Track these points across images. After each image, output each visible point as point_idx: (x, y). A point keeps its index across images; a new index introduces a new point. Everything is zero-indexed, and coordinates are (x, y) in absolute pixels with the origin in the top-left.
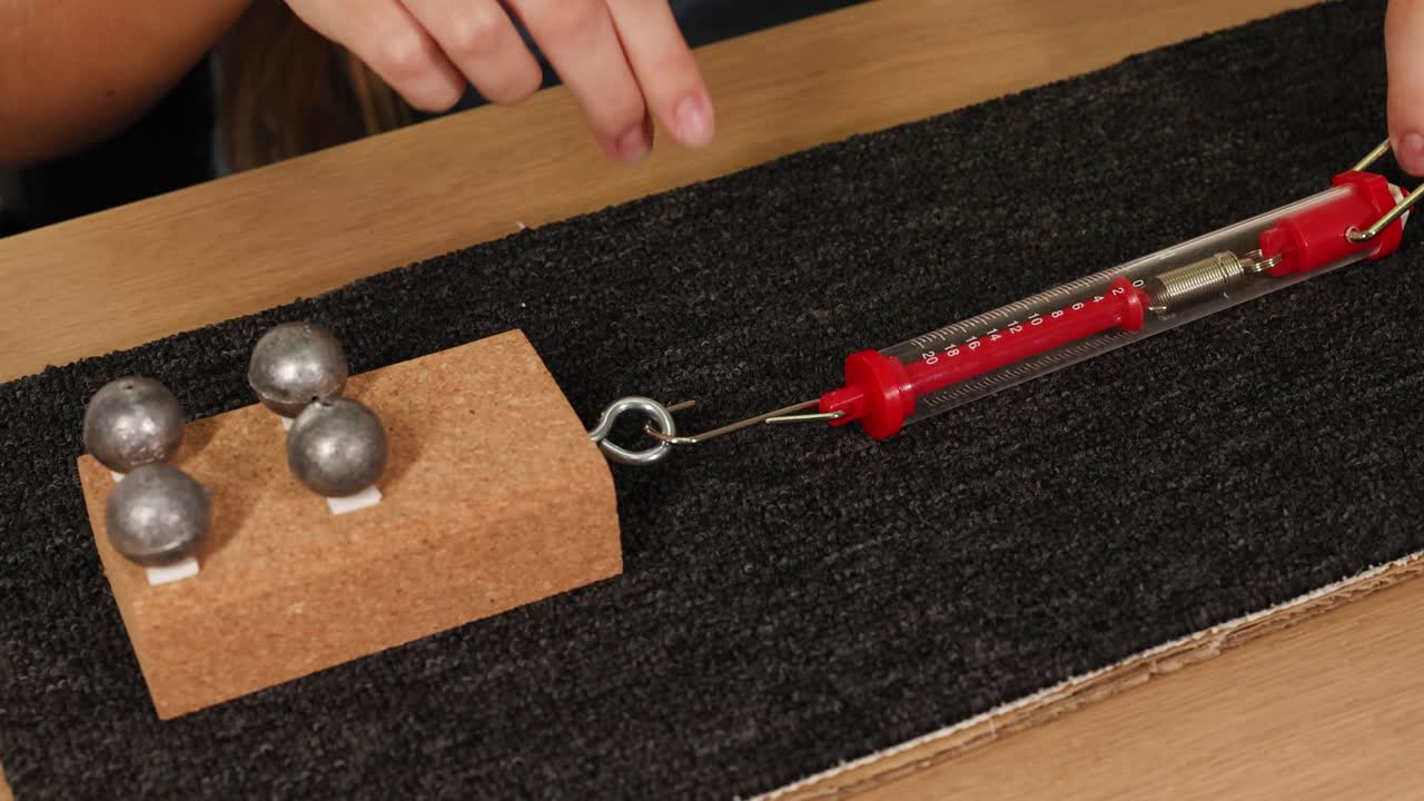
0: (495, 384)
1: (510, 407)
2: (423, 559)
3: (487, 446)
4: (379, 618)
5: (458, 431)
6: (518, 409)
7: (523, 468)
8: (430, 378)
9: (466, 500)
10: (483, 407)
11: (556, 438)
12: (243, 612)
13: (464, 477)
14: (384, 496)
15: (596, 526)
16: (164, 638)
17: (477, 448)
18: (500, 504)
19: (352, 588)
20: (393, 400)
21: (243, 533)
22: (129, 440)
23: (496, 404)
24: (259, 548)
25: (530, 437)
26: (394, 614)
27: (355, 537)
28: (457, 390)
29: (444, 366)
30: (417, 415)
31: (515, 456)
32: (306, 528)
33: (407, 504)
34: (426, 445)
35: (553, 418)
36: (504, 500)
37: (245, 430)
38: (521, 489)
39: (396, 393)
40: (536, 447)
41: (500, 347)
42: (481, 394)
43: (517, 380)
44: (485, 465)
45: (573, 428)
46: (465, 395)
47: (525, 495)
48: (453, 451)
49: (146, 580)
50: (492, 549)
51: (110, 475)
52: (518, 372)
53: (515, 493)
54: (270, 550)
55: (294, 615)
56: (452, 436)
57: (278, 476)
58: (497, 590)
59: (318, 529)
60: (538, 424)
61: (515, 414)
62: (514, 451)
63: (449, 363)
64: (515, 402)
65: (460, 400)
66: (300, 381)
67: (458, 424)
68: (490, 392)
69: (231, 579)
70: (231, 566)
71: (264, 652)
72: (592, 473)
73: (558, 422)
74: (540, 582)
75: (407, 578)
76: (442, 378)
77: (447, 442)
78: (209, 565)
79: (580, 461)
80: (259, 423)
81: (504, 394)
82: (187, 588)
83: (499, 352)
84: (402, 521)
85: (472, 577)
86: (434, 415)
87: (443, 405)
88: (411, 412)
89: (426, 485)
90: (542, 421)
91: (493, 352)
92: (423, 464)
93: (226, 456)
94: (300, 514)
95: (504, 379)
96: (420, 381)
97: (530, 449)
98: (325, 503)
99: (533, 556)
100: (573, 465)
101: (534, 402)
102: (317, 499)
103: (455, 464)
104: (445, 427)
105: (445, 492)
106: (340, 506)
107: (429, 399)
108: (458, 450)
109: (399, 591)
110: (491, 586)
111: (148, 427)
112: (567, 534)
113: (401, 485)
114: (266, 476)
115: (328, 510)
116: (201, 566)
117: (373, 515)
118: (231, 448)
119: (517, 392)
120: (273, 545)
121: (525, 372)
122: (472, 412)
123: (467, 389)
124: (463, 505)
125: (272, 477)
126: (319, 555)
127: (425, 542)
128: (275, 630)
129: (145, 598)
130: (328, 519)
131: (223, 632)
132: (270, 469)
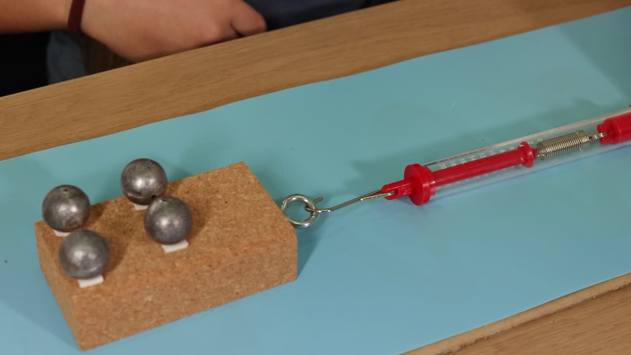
0: (235, 188)
1: (244, 200)
2: (208, 274)
3: (235, 219)
4: (186, 303)
5: (220, 212)
6: (248, 201)
7: (254, 231)
8: (204, 186)
9: (229, 246)
10: (231, 200)
11: (268, 216)
12: (124, 300)
13: (227, 235)
14: (190, 243)
15: (287, 258)
16: (86, 313)
17: (231, 220)
18: (245, 248)
19: (175, 288)
20: (186, 196)
21: (124, 262)
22: (66, 216)
23: (237, 199)
24: (131, 269)
25: (255, 215)
26: (193, 300)
27: (178, 264)
28: (217, 191)
29: (209, 179)
30: (199, 204)
31: (249, 224)
32: (153, 259)
33: (201, 248)
34: (206, 218)
35: (265, 206)
36: (247, 246)
37: (117, 210)
38: (254, 241)
39: (188, 192)
40: (259, 220)
41: (235, 170)
42: (230, 193)
43: (246, 187)
44: (235, 229)
45: (276, 211)
46: (221, 194)
47: (257, 244)
48: (220, 222)
49: (78, 285)
50: (240, 270)
51: (53, 232)
52: (246, 183)
53: (252, 243)
54: (137, 270)
55: (147, 301)
56: (218, 214)
57: (136, 233)
58: (240, 288)
59: (159, 260)
60: (259, 209)
61: (247, 204)
62: (249, 222)
63: (212, 178)
64: (246, 198)
65: (220, 196)
66: (147, 188)
67: (220, 208)
68: (233, 193)
69: (119, 285)
70: (119, 278)
71: (131, 319)
72: (287, 234)
73: (268, 208)
74: (260, 284)
75: (201, 284)
76: (209, 185)
77: (215, 217)
78: (108, 278)
79: (281, 227)
80: (123, 206)
81: (240, 194)
82: (98, 289)
83: (235, 173)
84: (199, 256)
85: (229, 283)
86: (208, 203)
87: (212, 198)
88: (197, 202)
89: (209, 238)
90: (261, 207)
91: (232, 173)
92: (206, 228)
93: (109, 223)
94: (149, 252)
95: (239, 186)
96: (199, 187)
97: (256, 221)
98: (161, 247)
99: (257, 272)
100: (278, 229)
101: (255, 198)
102: (156, 245)
103: (221, 228)
104: (215, 210)
105: (218, 242)
106: (168, 249)
107: (205, 196)
108: (222, 221)
109: (196, 289)
110: (237, 286)
111: (74, 209)
112: (273, 262)
113: (197, 238)
114: (129, 233)
115: (163, 250)
116: (104, 278)
117: (185, 253)
118: (111, 219)
119: (246, 193)
120: (138, 267)
121: (249, 183)
122: (226, 202)
123: (221, 191)
124: (227, 249)
125: (133, 234)
126: (161, 273)
127: (210, 266)
128: (139, 308)
129: (78, 294)
130: (163, 255)
131: (114, 310)
132: (131, 230)
